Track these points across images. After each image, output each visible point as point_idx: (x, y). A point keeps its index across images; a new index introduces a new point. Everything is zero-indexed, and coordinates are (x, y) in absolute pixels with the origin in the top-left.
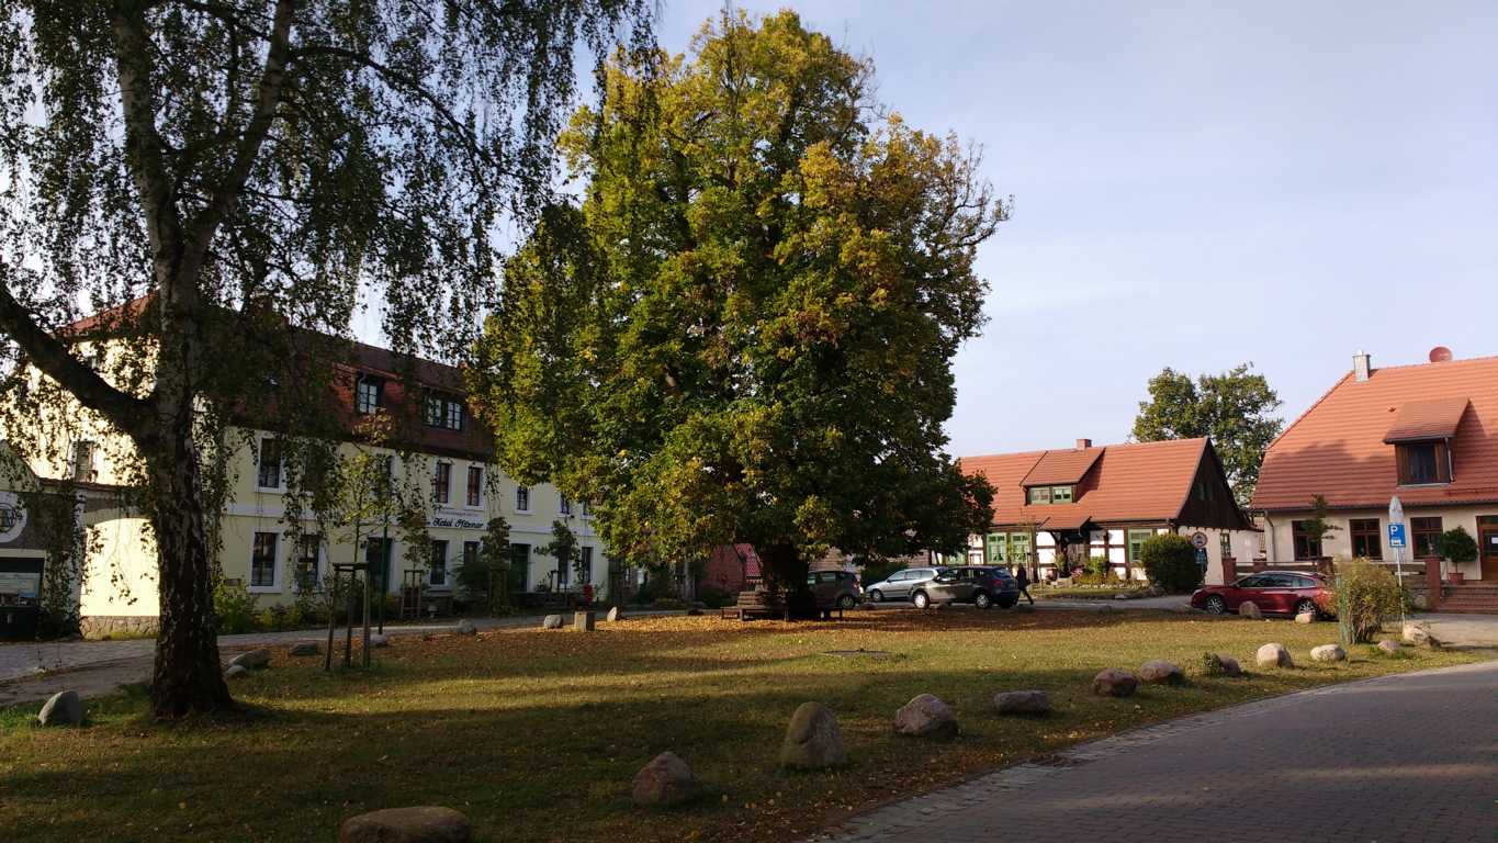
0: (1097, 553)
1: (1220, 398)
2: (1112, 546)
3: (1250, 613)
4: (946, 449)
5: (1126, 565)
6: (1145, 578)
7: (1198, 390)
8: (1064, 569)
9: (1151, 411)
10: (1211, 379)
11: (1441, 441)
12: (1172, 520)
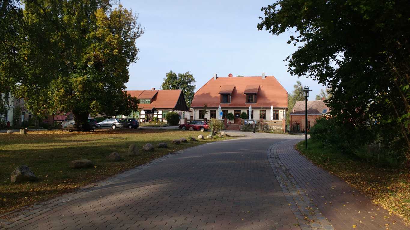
0: (155, 116)
1: (182, 79)
2: (159, 114)
3: (191, 130)
4: (126, 90)
5: (162, 119)
6: (166, 122)
7: (178, 77)
8: (147, 120)
9: (166, 81)
10: (181, 74)
11: (229, 94)
12: (173, 109)
